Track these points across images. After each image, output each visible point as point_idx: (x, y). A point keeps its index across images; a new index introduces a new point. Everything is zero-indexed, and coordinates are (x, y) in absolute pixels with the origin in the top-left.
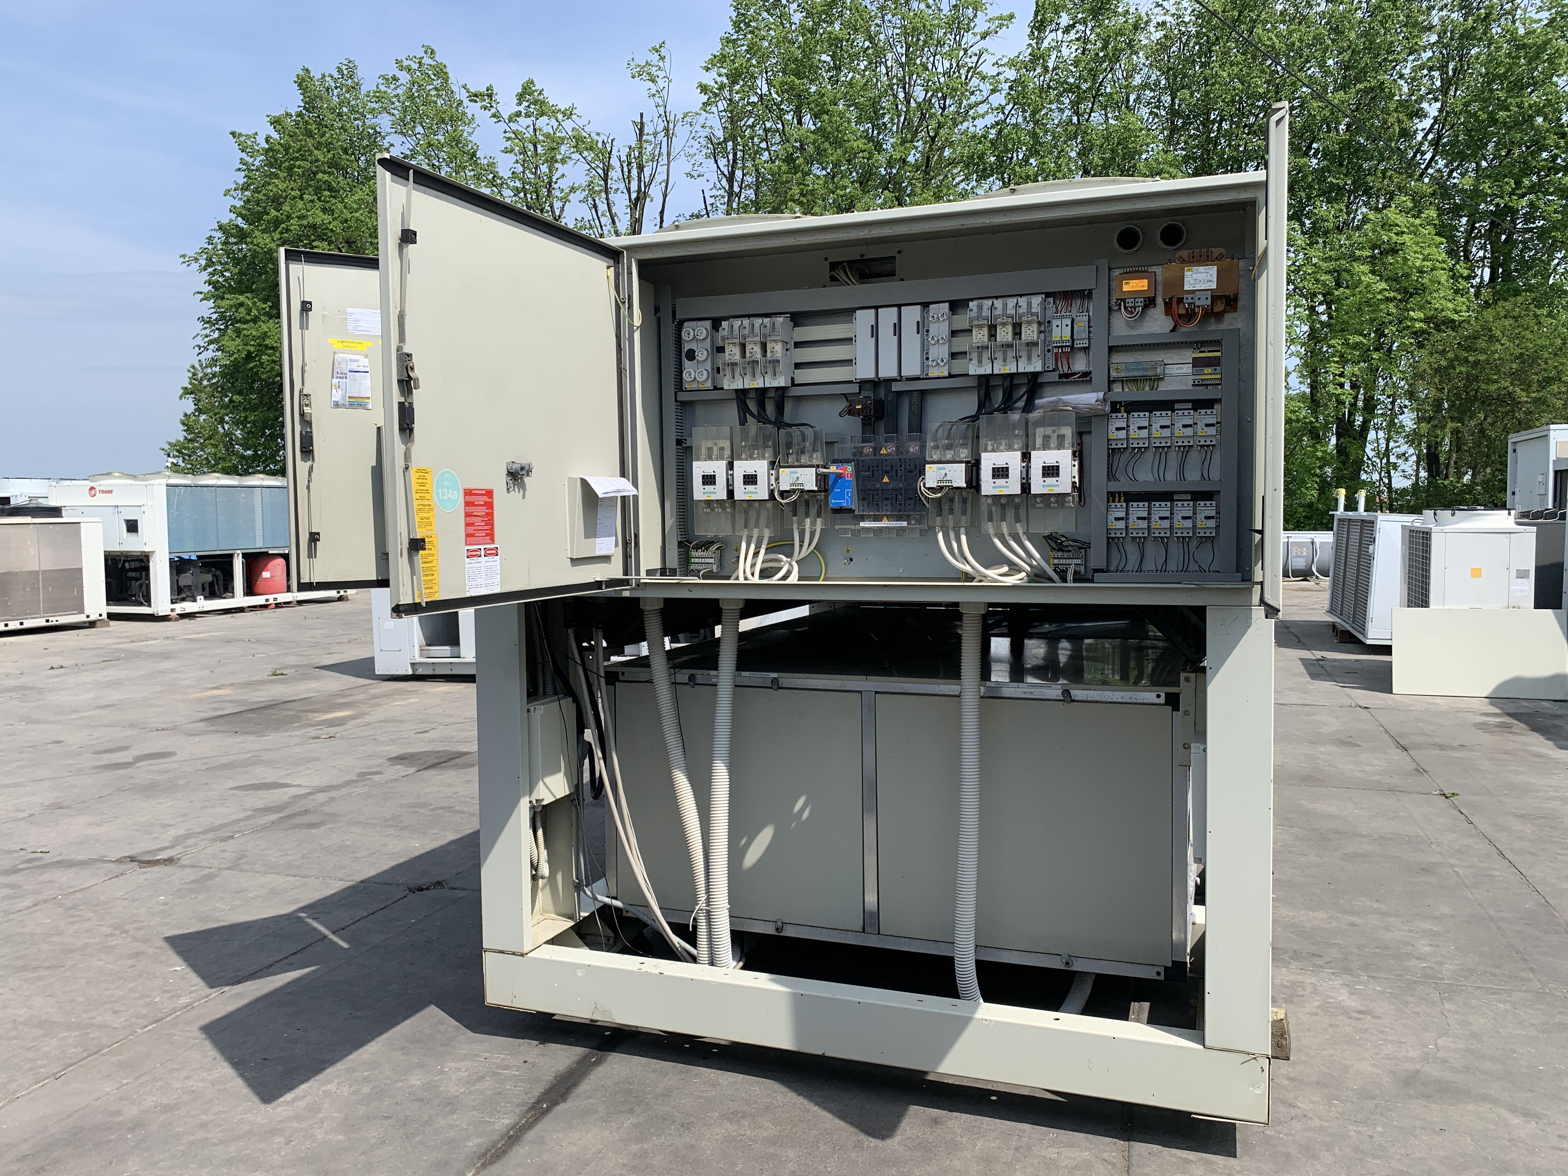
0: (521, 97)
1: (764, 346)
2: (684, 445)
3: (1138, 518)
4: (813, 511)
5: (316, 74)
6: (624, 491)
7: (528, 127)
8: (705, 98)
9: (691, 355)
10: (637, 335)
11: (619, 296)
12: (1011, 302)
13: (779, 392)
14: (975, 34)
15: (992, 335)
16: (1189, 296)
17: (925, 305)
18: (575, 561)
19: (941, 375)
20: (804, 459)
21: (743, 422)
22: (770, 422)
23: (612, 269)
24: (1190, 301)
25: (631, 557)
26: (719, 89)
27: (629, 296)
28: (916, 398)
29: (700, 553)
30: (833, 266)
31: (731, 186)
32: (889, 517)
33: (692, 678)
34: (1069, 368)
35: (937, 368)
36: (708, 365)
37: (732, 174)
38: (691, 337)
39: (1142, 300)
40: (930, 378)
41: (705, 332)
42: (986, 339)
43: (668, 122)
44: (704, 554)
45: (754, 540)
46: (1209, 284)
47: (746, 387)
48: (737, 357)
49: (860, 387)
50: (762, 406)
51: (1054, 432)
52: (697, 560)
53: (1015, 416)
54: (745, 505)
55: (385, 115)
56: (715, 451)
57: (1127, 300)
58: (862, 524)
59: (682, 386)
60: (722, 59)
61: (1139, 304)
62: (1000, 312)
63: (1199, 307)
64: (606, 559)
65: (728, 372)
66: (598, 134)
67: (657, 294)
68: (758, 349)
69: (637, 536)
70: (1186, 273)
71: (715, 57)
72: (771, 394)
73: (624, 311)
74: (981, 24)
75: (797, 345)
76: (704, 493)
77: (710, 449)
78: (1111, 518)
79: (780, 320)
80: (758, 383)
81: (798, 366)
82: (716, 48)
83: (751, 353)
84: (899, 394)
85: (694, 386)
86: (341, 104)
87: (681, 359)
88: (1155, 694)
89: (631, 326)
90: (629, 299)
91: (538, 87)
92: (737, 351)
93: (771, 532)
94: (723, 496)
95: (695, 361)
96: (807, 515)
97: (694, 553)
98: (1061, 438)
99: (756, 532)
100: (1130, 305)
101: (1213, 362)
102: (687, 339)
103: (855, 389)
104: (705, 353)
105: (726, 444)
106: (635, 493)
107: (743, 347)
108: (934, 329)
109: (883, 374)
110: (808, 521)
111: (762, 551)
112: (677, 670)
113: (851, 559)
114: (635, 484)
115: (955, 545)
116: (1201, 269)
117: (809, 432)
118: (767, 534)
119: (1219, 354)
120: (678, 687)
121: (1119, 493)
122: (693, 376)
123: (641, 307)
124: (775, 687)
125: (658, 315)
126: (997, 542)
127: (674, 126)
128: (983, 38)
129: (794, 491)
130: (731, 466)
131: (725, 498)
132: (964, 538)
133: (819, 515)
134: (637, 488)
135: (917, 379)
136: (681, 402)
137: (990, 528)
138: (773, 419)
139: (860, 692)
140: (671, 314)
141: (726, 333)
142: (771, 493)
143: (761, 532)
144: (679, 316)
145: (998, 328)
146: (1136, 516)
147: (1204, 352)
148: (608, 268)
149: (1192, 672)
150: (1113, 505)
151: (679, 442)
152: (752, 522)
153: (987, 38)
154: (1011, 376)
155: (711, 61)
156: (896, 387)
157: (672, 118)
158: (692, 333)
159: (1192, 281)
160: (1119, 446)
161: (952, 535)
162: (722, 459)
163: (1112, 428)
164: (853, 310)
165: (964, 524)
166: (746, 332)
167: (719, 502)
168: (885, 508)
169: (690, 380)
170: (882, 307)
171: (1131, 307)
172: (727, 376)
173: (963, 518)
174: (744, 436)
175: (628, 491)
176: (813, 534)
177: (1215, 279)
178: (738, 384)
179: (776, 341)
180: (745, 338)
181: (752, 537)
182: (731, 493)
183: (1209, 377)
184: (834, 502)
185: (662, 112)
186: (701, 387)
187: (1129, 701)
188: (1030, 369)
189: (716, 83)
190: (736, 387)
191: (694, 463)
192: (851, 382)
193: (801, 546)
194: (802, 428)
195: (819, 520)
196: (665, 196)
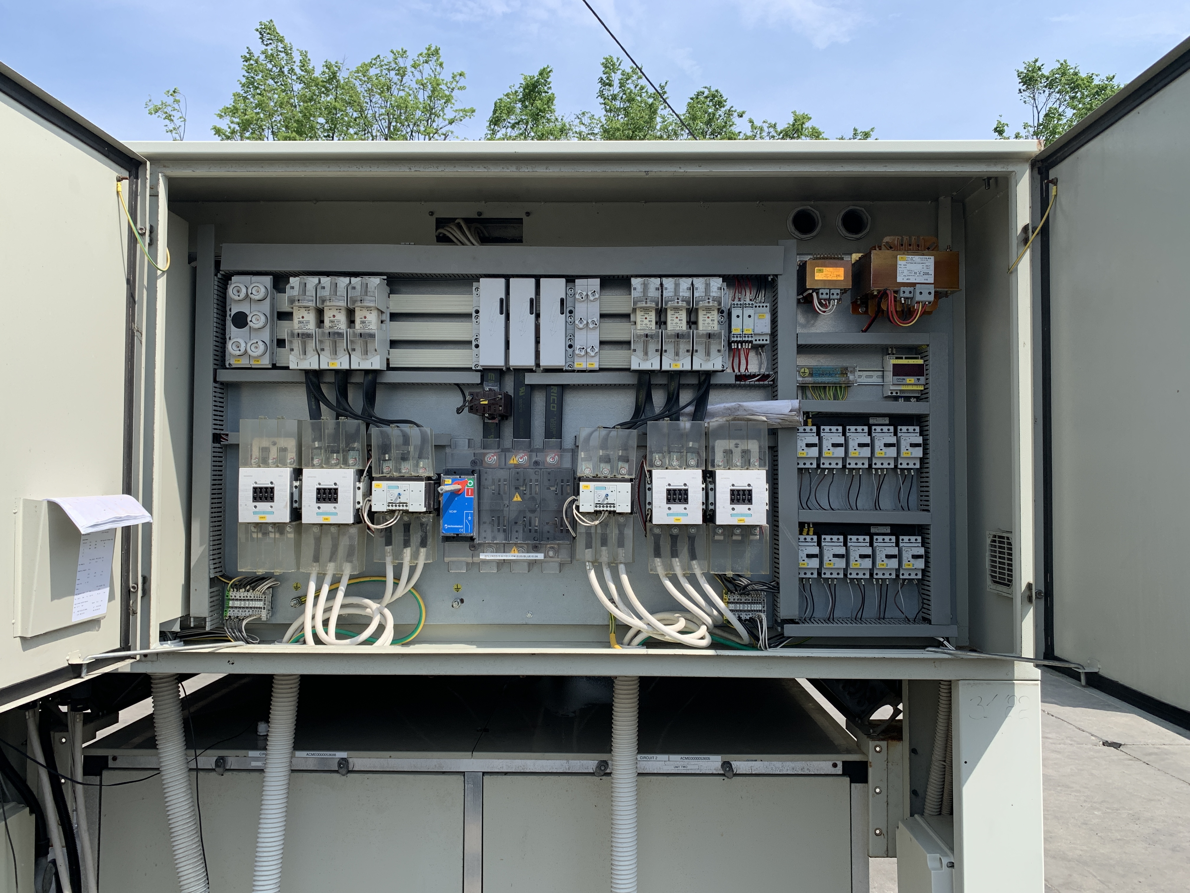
1: (351, 314)
2: (224, 442)
3: (835, 556)
4: (416, 538)
6: (128, 518)
9: (241, 320)
10: (161, 284)
11: (135, 223)
12: (685, 283)
13: (370, 377)
14: (445, 120)
15: (661, 322)
16: (907, 289)
17: (570, 279)
18: (27, 642)
19: (590, 367)
20: (406, 468)
21: (315, 414)
22: (355, 417)
23: (126, 182)
24: (907, 295)
25: (135, 613)
27: (151, 227)
28: (554, 395)
29: (242, 593)
30: (441, 223)
32: (520, 547)
33: (221, 762)
34: (747, 369)
35: (584, 359)
36: (266, 336)
38: (243, 295)
39: (839, 291)
40: (573, 371)
41: (263, 290)
42: (653, 325)
44: (251, 594)
45: (328, 579)
46: (926, 277)
47: (324, 366)
48: (311, 326)
49: (482, 377)
50: (343, 393)
51: (737, 446)
52: (237, 604)
53: (685, 424)
54: (316, 530)
56: (274, 453)
57: (821, 291)
58: (482, 556)
59: (223, 360)
60: (234, 111)
61: (835, 296)
62: (672, 294)
63: (918, 302)
64: (92, 624)
65: (297, 344)
67: (193, 237)
68: (342, 318)
69: (146, 580)
70: (899, 262)
71: (228, 108)
72: (357, 379)
73: (143, 245)
74: (449, 113)
75: (394, 316)
76: (255, 513)
77: (265, 450)
78: (803, 555)
79: (375, 281)
80: (341, 363)
81: (394, 344)
82: (229, 103)
83: (331, 322)
84: (533, 387)
85: (244, 362)
87: (224, 325)
88: (831, 763)
89: (153, 269)
90: (151, 232)
92: (311, 318)
93: (353, 568)
94: (285, 517)
95: (247, 327)
96: (407, 543)
97: (233, 594)
98: (746, 453)
99: (331, 569)
100: (824, 296)
101: (917, 371)
102: (237, 298)
103: (476, 378)
104: (263, 318)
105: (291, 444)
106: (147, 518)
107: (320, 313)
108: (581, 310)
109: (515, 361)
110: (407, 553)
111: (340, 595)
112: (199, 752)
113: (462, 601)
114: (148, 505)
115: (612, 587)
116: (917, 258)
117: (413, 432)
118: (347, 571)
119: (920, 362)
120: (201, 774)
121: (809, 524)
122: (243, 349)
123: (169, 245)
124: (344, 771)
125: (193, 264)
126: (669, 585)
128: (451, 122)
129: (392, 512)
130: (298, 474)
131: (287, 519)
132: (625, 579)
133: (423, 543)
134: (151, 513)
135: (559, 370)
136: (222, 383)
137: (659, 566)
138: (359, 412)
139: (463, 773)
140: (213, 263)
141: (295, 293)
142: (358, 515)
143: (340, 568)
144: (225, 267)
145: (670, 313)
146: (833, 552)
147: (902, 358)
148: (119, 180)
149: (883, 740)
150: (802, 538)
151: (217, 438)
152: (326, 552)
153: (453, 124)
154: (680, 373)
155: (225, 111)
156: (530, 379)
158: (244, 290)
159: (906, 273)
160: (808, 466)
161: (607, 574)
162: (285, 465)
163: (802, 444)
164: (476, 278)
165: (623, 560)
166: (326, 293)
167: (279, 527)
168: (514, 535)
169: (238, 353)
170: (514, 276)
171: (825, 300)
172: (296, 350)
173: (621, 551)
174: (319, 435)
175: (135, 518)
176: (413, 570)
177: (932, 272)
178: (311, 363)
179: (369, 309)
180: (323, 301)
181: (325, 574)
182: (296, 514)
183: (910, 388)
184: (447, 527)
186: (254, 364)
187: (800, 772)
188: (708, 366)
189: (230, 128)
190: (307, 367)
191: (242, 470)
192: (469, 369)
193: (396, 585)
194: (405, 427)
195: (423, 551)
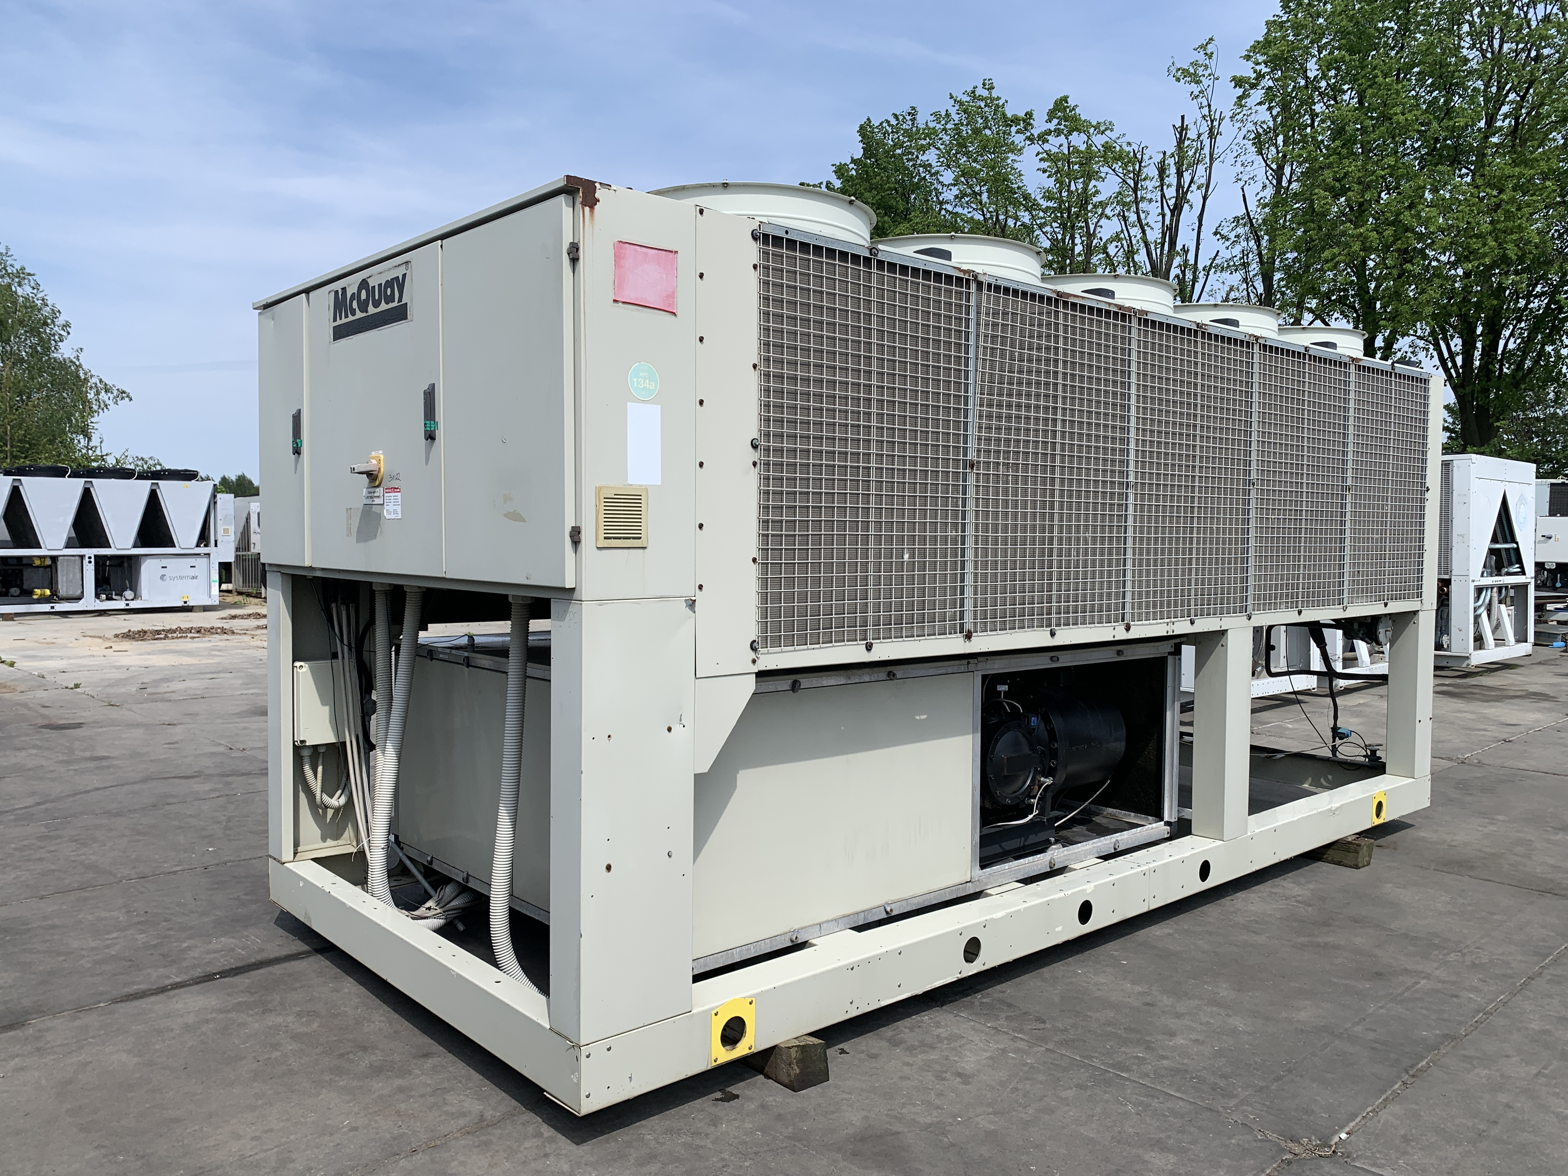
0: (1051, 115)
5: (876, 122)
7: (1061, 145)
8: (1240, 91)
26: (1256, 79)
31: (1279, 181)
37: (1281, 168)
43: (1212, 121)
55: (933, 149)
60: (1263, 45)
66: (1129, 144)
71: (1259, 42)
82: (1260, 34)
86: (895, 146)
91: (1071, 102)
127: (1219, 124)
155: (1254, 48)
157: (1217, 117)
185: (1205, 111)
189: (1254, 72)
196: (1205, 198)
